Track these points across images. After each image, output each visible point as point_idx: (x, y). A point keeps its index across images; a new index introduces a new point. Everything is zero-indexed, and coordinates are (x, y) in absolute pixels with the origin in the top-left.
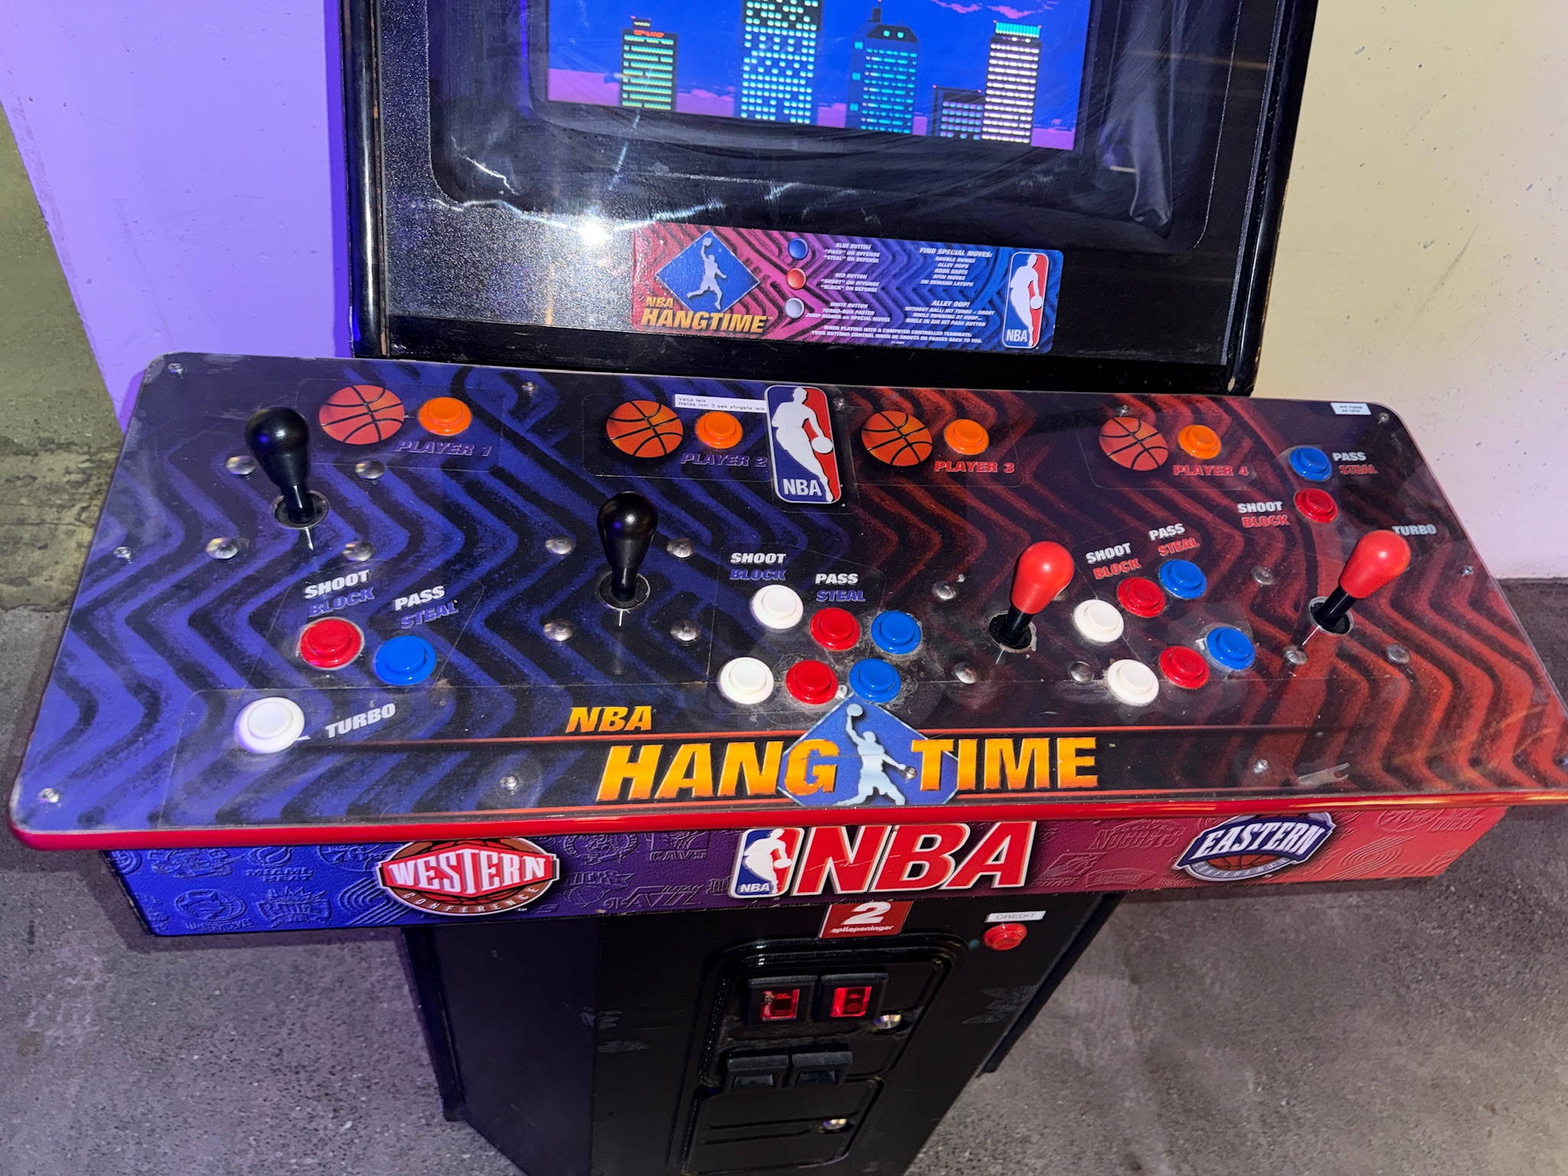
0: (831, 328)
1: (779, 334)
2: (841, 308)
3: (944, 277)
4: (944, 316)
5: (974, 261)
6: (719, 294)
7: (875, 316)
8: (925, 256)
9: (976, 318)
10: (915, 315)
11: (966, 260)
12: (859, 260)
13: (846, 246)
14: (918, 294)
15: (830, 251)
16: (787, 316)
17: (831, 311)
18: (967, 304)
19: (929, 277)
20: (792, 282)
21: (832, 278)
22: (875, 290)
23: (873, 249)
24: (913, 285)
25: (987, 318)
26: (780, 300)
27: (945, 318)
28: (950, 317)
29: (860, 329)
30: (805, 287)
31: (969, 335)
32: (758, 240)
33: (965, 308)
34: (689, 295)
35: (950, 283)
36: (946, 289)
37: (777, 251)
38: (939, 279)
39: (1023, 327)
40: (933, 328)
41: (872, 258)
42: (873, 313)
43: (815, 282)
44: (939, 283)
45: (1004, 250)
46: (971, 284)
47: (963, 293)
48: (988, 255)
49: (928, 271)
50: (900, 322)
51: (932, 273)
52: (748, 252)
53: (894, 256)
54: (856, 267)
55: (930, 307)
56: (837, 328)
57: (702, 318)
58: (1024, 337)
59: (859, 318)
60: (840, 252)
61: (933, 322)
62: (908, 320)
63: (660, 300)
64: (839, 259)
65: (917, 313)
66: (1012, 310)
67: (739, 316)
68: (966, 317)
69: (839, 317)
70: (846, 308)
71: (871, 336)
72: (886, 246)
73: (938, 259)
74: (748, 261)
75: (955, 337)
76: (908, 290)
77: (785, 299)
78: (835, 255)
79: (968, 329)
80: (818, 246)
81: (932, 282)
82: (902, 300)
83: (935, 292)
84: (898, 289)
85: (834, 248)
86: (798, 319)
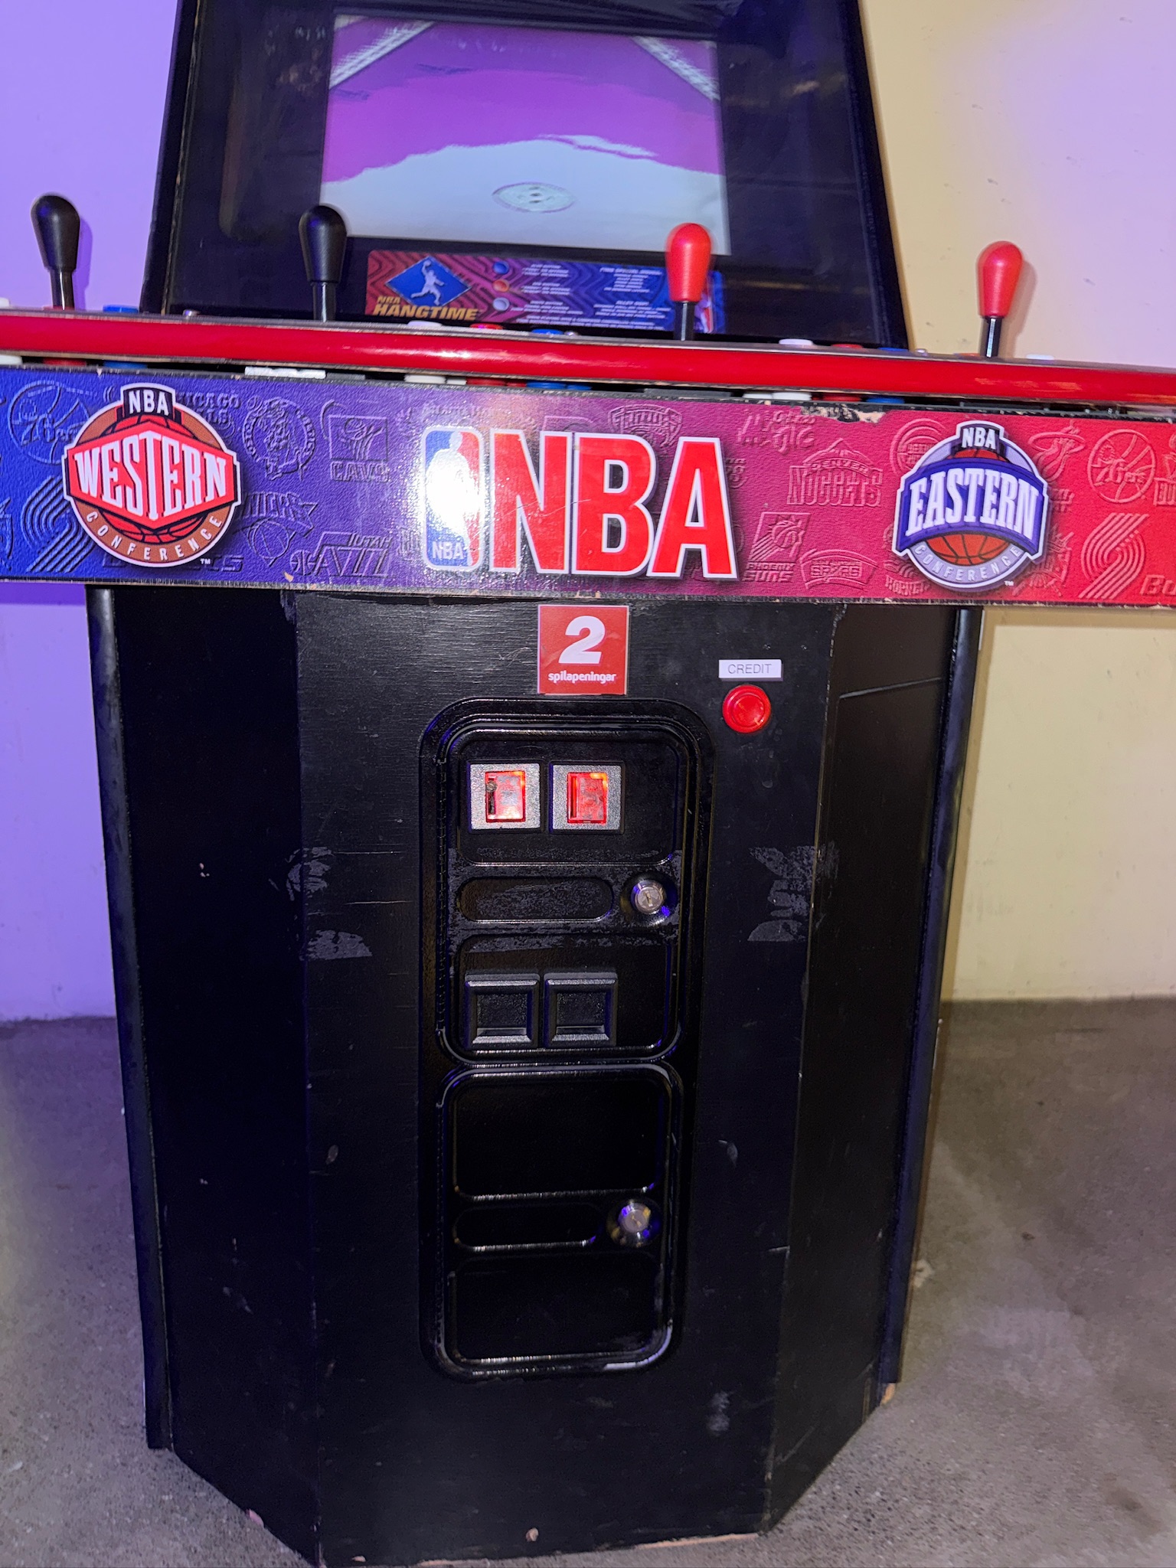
0: (533, 319)
2: (541, 305)
3: (624, 286)
4: (628, 311)
5: (646, 277)
6: (438, 295)
7: (569, 311)
8: (607, 273)
9: (655, 312)
10: (603, 310)
11: (640, 276)
12: (551, 274)
13: (540, 266)
14: (603, 297)
15: (527, 269)
16: (494, 310)
17: (532, 308)
18: (646, 303)
19: (612, 285)
20: (498, 288)
21: (531, 285)
22: (567, 294)
23: (562, 267)
24: (599, 291)
25: (664, 312)
26: (489, 299)
27: (630, 313)
28: (633, 311)
30: (509, 292)
31: (651, 323)
32: (468, 261)
33: (645, 306)
34: (413, 295)
35: (629, 290)
36: (626, 294)
37: (484, 269)
38: (620, 287)
40: (620, 320)
41: (564, 273)
42: (567, 308)
43: (517, 288)
44: (621, 289)
46: (647, 291)
47: (641, 297)
48: (658, 273)
49: (611, 281)
50: (591, 315)
52: (461, 269)
53: (580, 273)
55: (615, 305)
56: (538, 318)
57: (423, 310)
59: (555, 312)
60: (535, 270)
61: (619, 315)
62: (598, 313)
63: (390, 299)
64: (535, 273)
65: (606, 309)
67: (455, 310)
69: (539, 310)
72: (574, 266)
73: (616, 275)
74: (460, 275)
75: (640, 326)
76: (596, 294)
77: (493, 298)
78: (532, 271)
80: (517, 266)
81: (614, 289)
82: (591, 300)
83: (618, 296)
84: (586, 293)
85: (529, 267)
86: (504, 312)
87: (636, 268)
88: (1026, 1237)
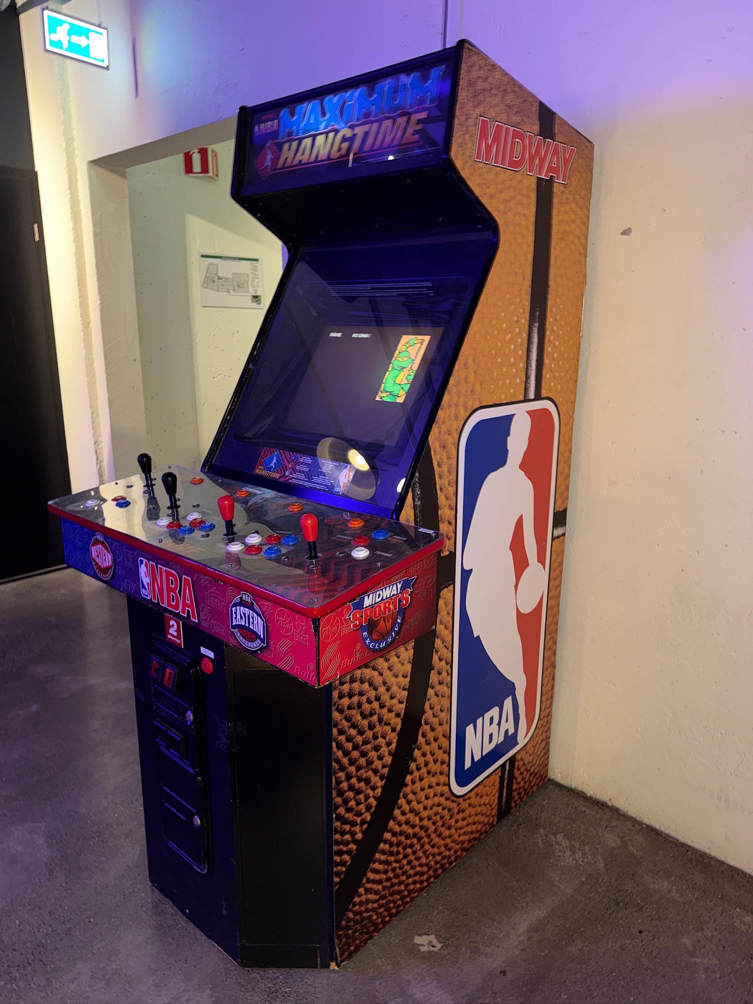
0: (294, 480)
1: (282, 480)
2: (298, 475)
3: (325, 469)
4: (321, 481)
5: (334, 466)
6: (274, 467)
8: (322, 462)
9: (329, 482)
12: (307, 462)
13: (305, 458)
14: (317, 473)
16: (285, 475)
17: (296, 475)
19: (321, 469)
20: (290, 466)
21: (299, 466)
22: (307, 471)
23: (310, 459)
24: (317, 471)
26: (285, 471)
28: (323, 481)
29: (300, 481)
30: (292, 468)
32: (287, 454)
33: (327, 479)
34: (267, 467)
35: (326, 471)
36: (324, 473)
37: (290, 457)
39: (340, 488)
40: (318, 484)
41: (310, 462)
42: (305, 477)
43: (295, 467)
46: (331, 472)
47: (328, 475)
48: (338, 464)
50: (310, 481)
51: (323, 468)
52: (284, 457)
54: (305, 464)
55: (318, 477)
57: (267, 473)
58: (340, 491)
59: (301, 478)
61: (318, 482)
62: (312, 481)
63: (261, 467)
65: (315, 479)
66: (339, 481)
67: (276, 473)
68: (326, 482)
69: (297, 477)
71: (302, 484)
72: (314, 459)
73: (325, 464)
74: (283, 459)
75: (322, 487)
76: (315, 472)
77: (287, 470)
78: (301, 460)
79: (325, 486)
80: (299, 457)
82: (313, 474)
85: (302, 458)
86: (288, 476)
87: (332, 462)
88: (504, 973)
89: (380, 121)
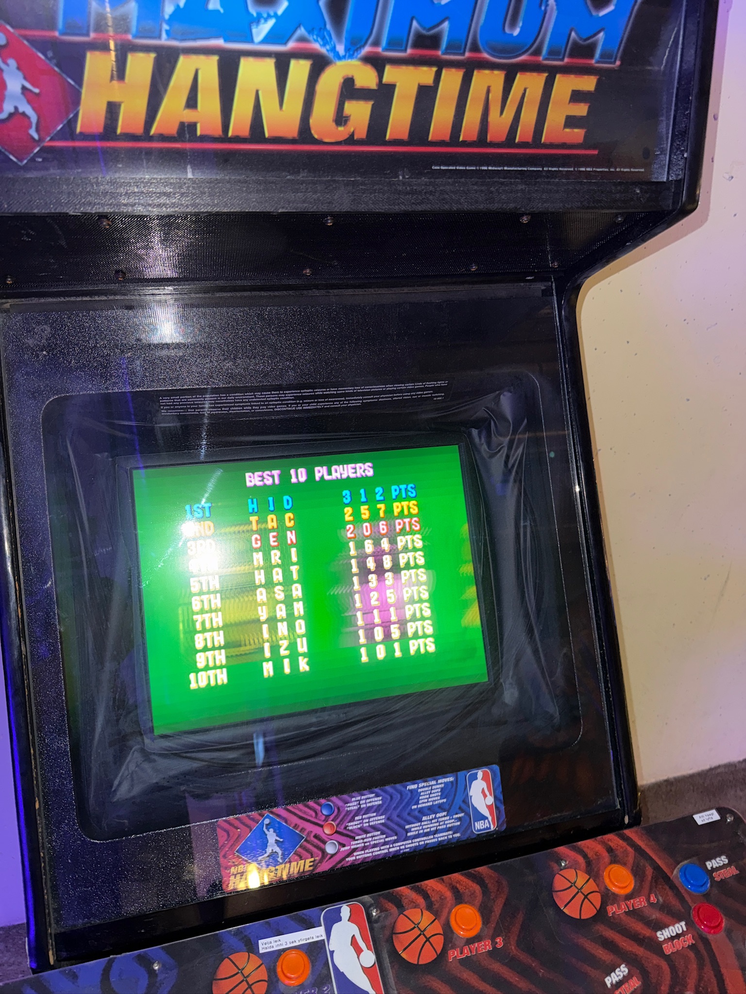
0: (358, 853)
1: (325, 867)
2: (363, 839)
3: (426, 800)
4: (431, 825)
5: (443, 785)
6: (280, 852)
7: (386, 837)
8: (411, 791)
9: (453, 820)
10: (413, 829)
11: (438, 786)
12: (368, 805)
13: (359, 798)
14: (412, 816)
15: (348, 805)
16: (328, 854)
17: (356, 842)
18: (445, 813)
19: (417, 803)
20: (327, 831)
21: (354, 820)
22: (383, 821)
23: (377, 796)
24: (408, 811)
25: (460, 819)
26: (321, 845)
27: (433, 826)
28: (435, 825)
29: (378, 849)
30: (337, 832)
31: (451, 832)
32: (301, 810)
33: (444, 816)
34: (260, 858)
35: (431, 803)
36: (429, 808)
37: (314, 814)
38: (423, 803)
39: (484, 818)
40: (427, 834)
41: (377, 801)
42: (384, 836)
43: (343, 827)
44: (424, 805)
45: (461, 774)
46: (445, 800)
47: (441, 808)
48: (452, 779)
49: (415, 799)
50: (404, 837)
51: (418, 800)
52: (295, 820)
53: (391, 797)
54: (368, 810)
55: (421, 821)
56: (363, 852)
57: (270, 873)
58: (487, 825)
59: (376, 842)
60: (355, 803)
61: (425, 831)
62: (409, 834)
63: (240, 870)
64: (356, 808)
65: (414, 828)
66: (475, 809)
67: (296, 863)
68: (446, 822)
69: (363, 845)
70: (366, 838)
71: (386, 851)
72: (385, 792)
73: (419, 790)
74: (296, 826)
75: (442, 837)
76: (405, 815)
77: (324, 843)
78: (352, 806)
79: (449, 829)
80: (340, 803)
81: (420, 806)
82: (402, 822)
83: (422, 812)
84: (398, 816)
85: (352, 802)
86: (335, 854)
87: (434, 780)
89: (469, 68)
